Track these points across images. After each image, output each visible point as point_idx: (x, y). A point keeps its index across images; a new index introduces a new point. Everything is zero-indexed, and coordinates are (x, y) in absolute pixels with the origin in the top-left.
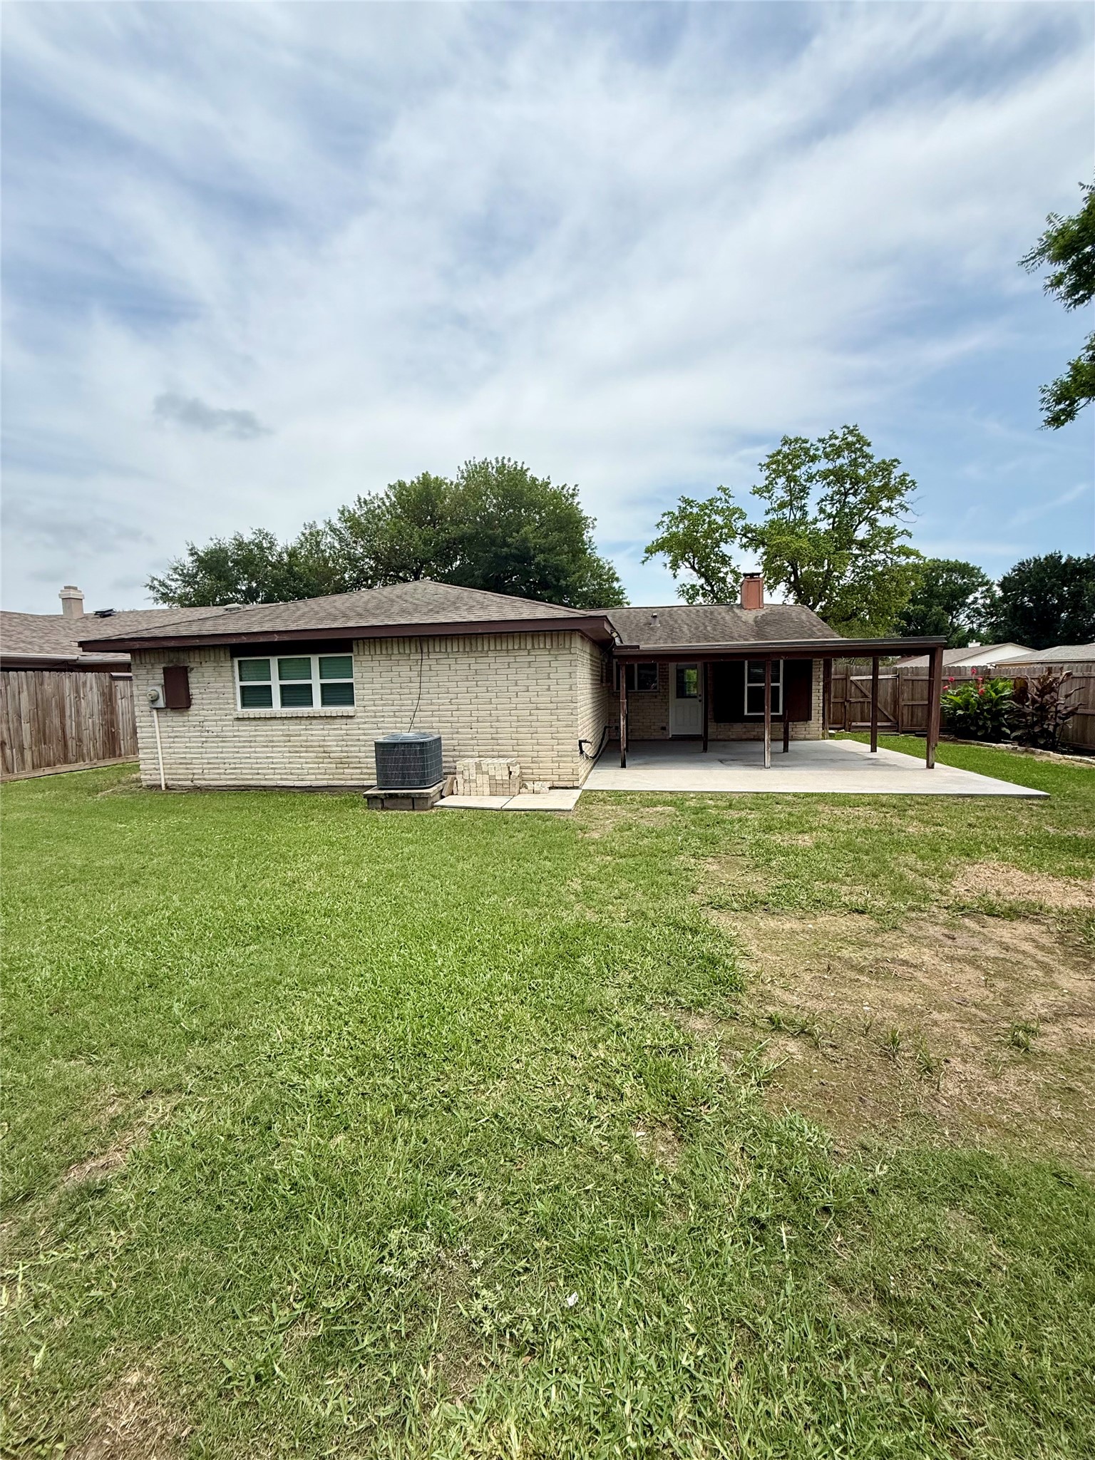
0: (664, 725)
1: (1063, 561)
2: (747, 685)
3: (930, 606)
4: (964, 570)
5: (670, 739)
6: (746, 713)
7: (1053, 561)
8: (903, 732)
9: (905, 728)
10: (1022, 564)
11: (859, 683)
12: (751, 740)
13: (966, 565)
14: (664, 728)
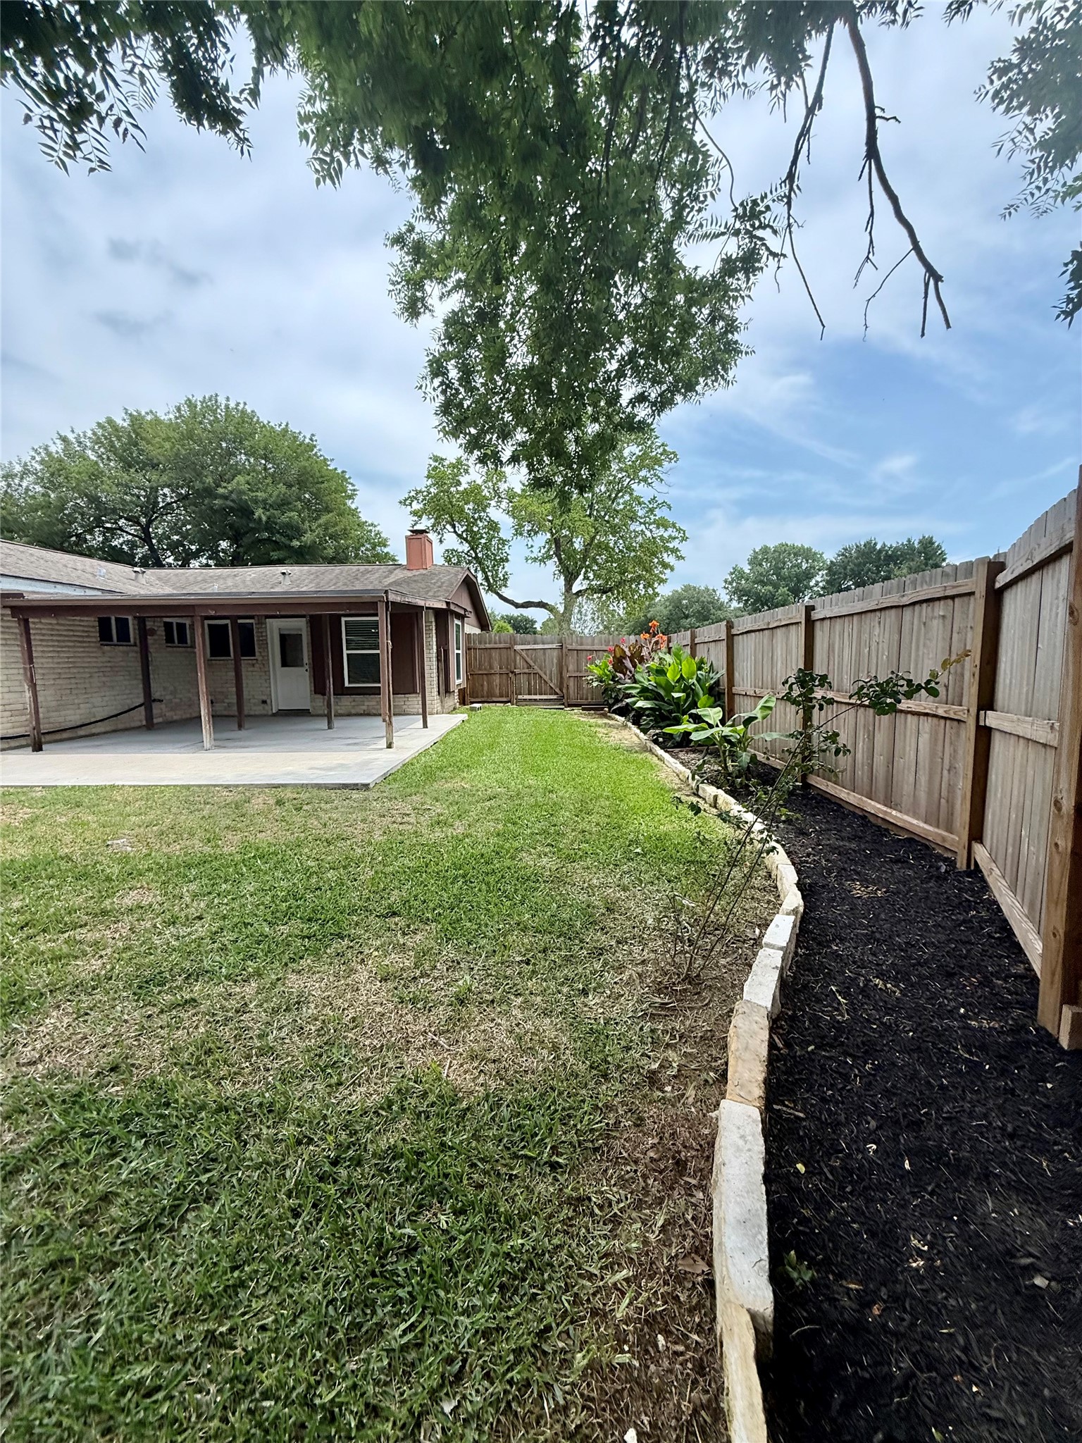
0: (264, 698)
1: (878, 547)
2: (345, 652)
3: (776, 587)
4: (807, 554)
5: (274, 715)
6: (347, 684)
7: (870, 546)
8: (569, 706)
9: (574, 702)
10: (846, 549)
11: (524, 653)
12: (361, 715)
13: (809, 550)
14: (264, 702)
